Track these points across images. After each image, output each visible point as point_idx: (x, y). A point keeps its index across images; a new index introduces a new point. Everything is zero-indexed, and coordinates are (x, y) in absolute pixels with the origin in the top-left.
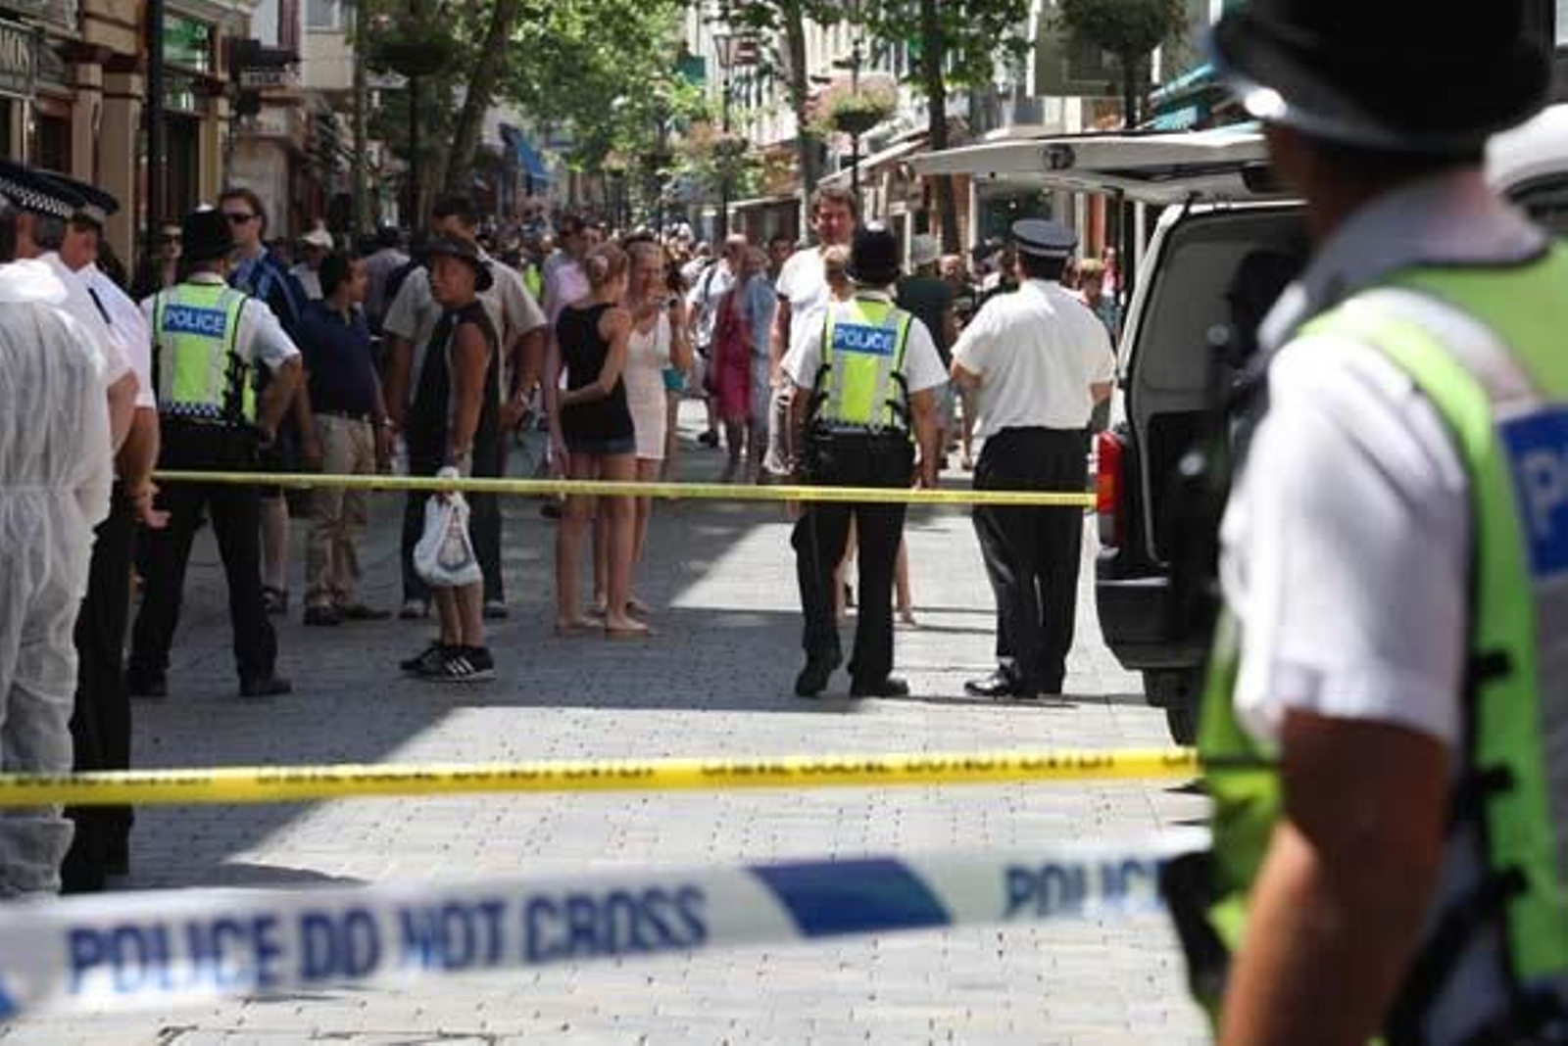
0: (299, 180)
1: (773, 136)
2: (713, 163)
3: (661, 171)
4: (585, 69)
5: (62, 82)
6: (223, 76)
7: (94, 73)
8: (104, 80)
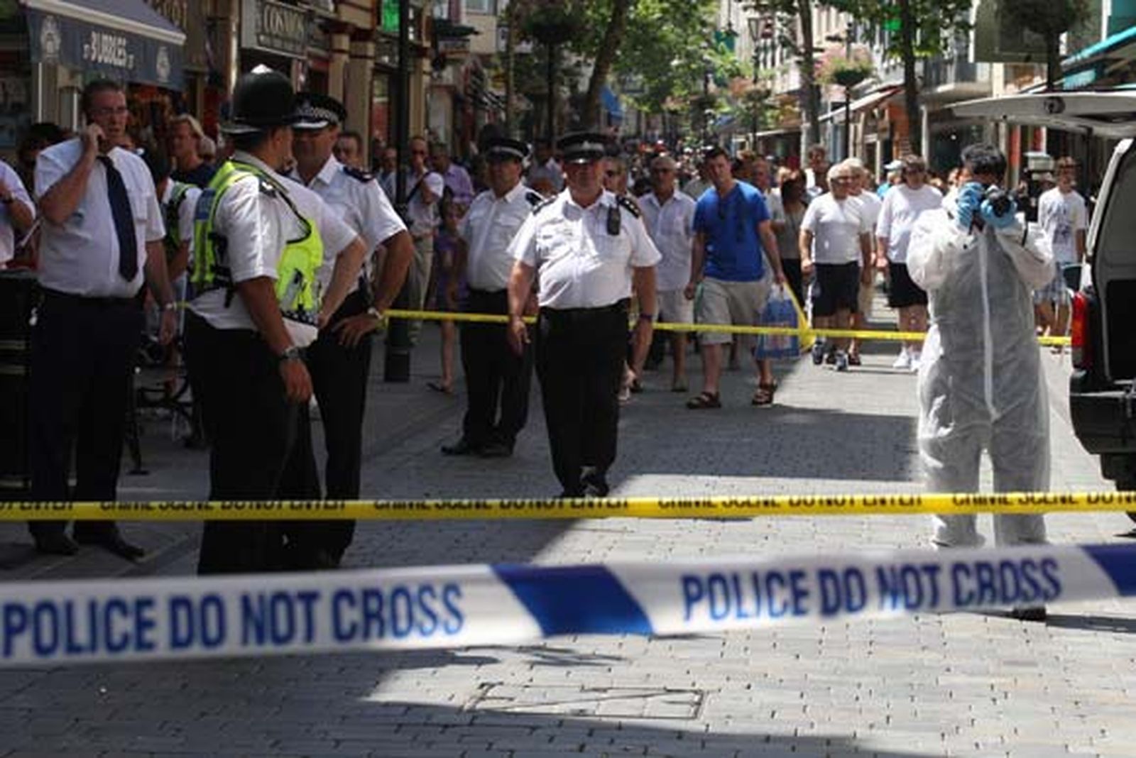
0: (459, 114)
1: (783, 88)
2: (743, 106)
3: (707, 111)
4: (655, 40)
5: (323, 48)
6: (427, 44)
7: (344, 42)
8: (351, 46)
